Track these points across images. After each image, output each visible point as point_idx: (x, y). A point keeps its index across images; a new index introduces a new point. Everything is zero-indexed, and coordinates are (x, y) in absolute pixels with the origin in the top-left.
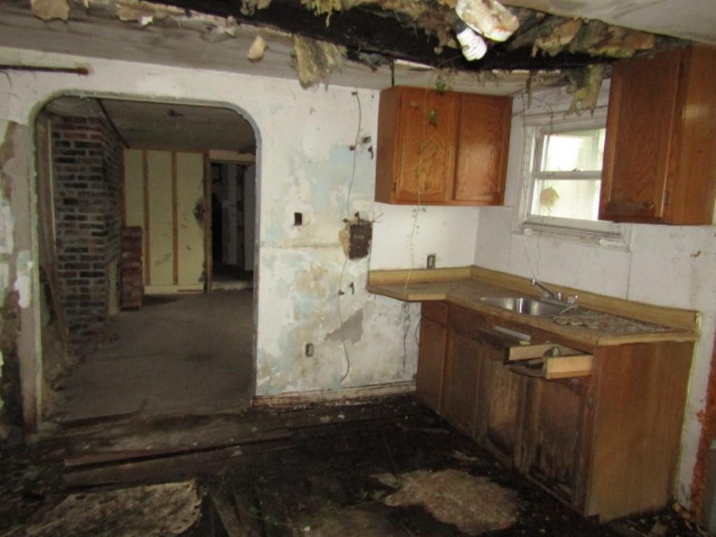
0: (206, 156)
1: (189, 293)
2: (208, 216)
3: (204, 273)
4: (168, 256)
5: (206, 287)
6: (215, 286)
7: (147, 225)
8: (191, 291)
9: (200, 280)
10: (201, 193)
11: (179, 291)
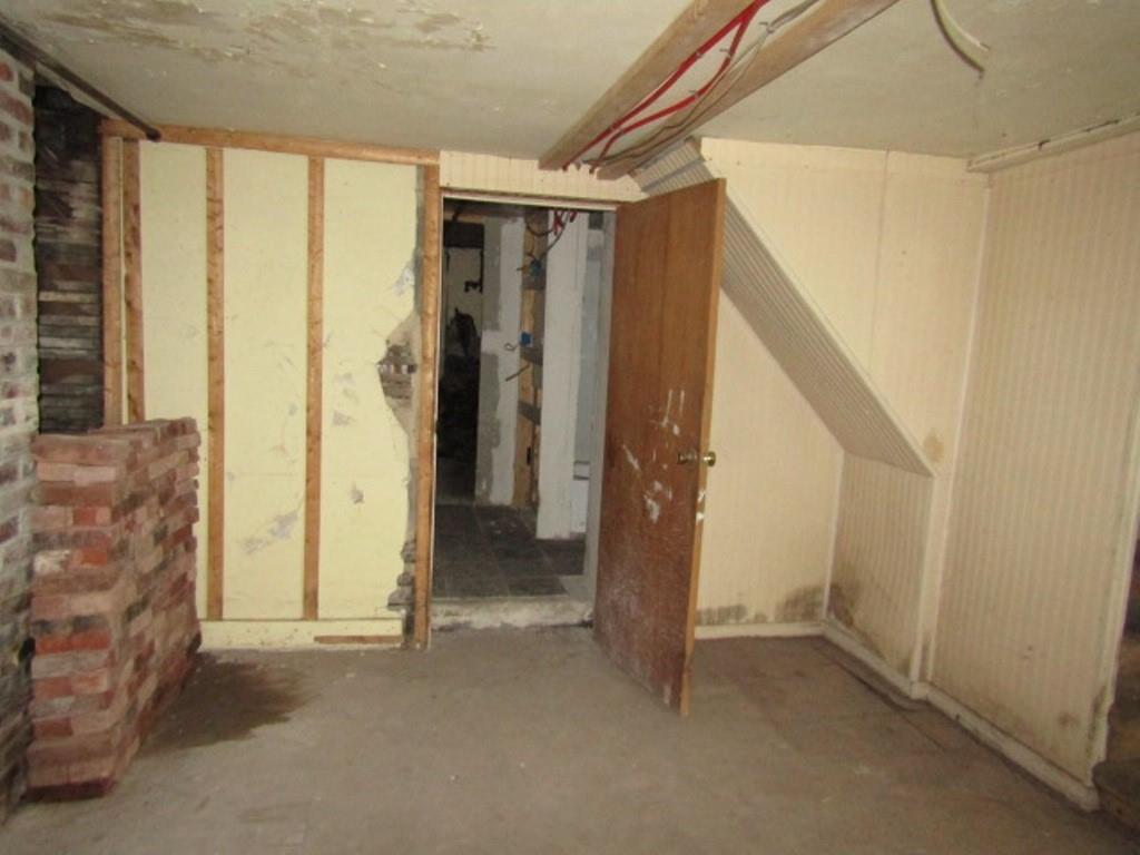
0: (428, 174)
1: (355, 646)
2: (426, 384)
3: (407, 581)
4: (284, 521)
5: (409, 626)
6: (441, 615)
7: (216, 413)
8: (361, 639)
9: (392, 605)
10: (405, 305)
11: (319, 639)
